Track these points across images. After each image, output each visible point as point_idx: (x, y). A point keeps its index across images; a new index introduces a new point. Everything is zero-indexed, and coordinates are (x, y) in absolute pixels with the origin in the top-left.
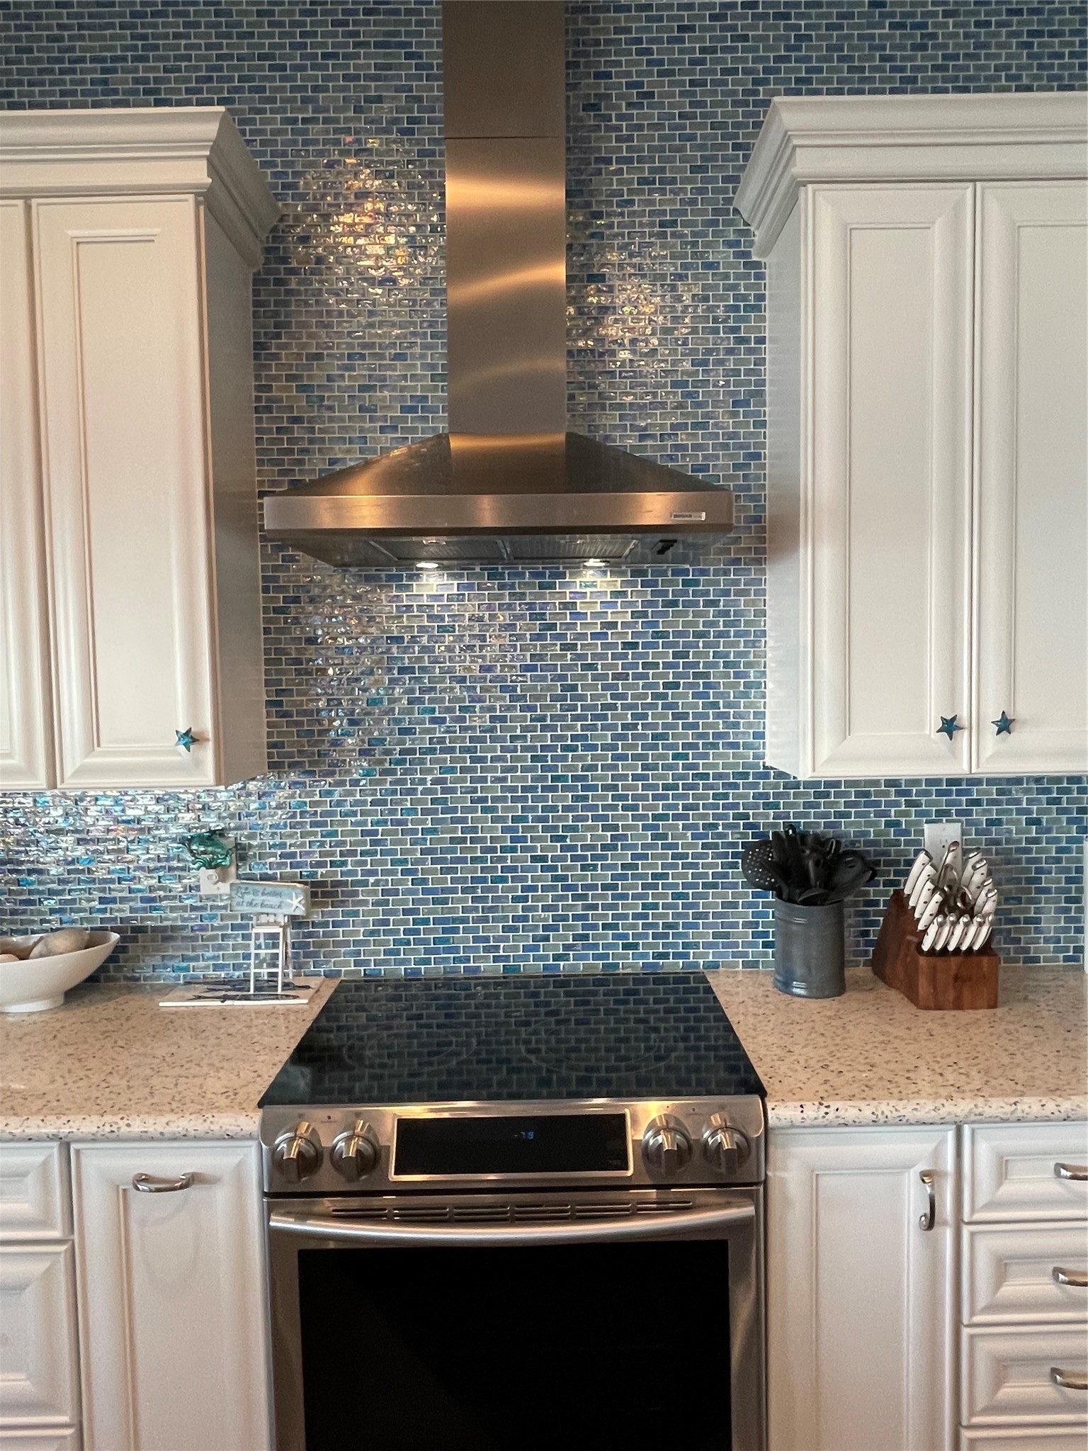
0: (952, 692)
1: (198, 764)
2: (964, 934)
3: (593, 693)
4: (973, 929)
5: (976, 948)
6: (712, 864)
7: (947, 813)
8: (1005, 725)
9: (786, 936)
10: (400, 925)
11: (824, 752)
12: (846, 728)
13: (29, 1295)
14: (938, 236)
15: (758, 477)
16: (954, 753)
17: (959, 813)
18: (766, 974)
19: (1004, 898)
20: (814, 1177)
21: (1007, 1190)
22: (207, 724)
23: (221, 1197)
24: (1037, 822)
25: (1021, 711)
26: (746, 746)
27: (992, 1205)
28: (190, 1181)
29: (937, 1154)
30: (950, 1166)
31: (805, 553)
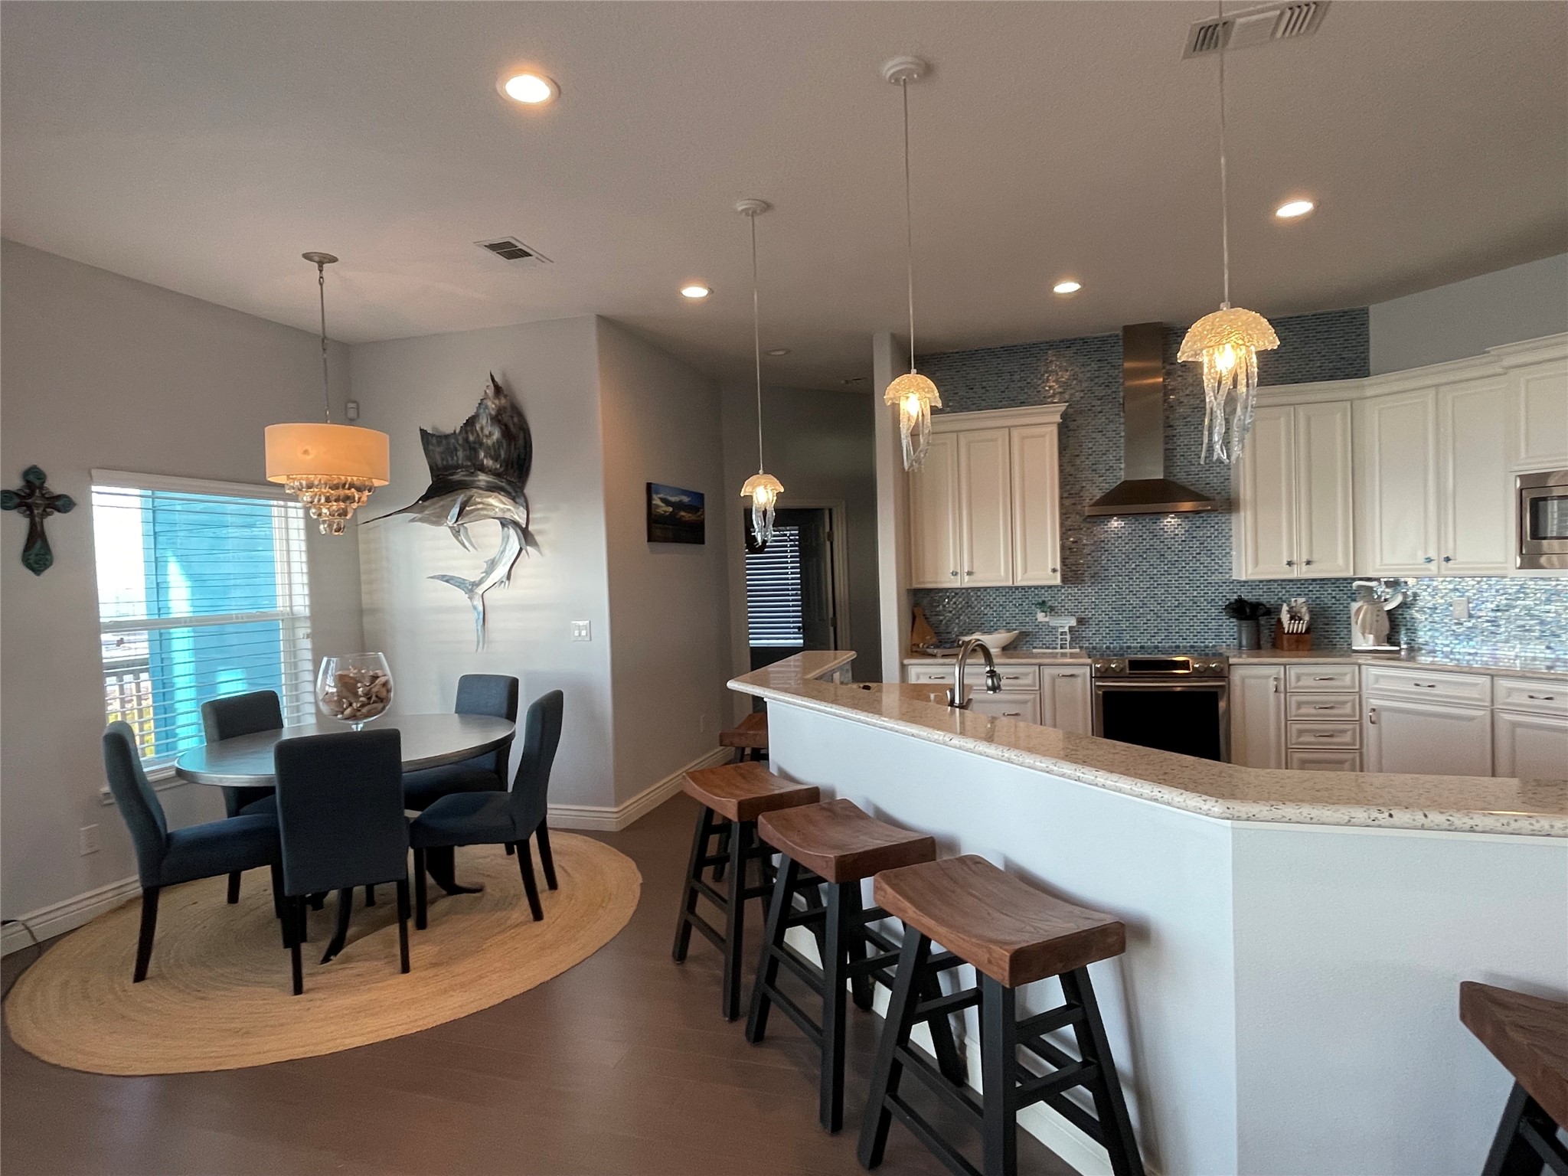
0: (1291, 554)
1: (1056, 578)
2: (1298, 627)
3: (1170, 556)
4: (1300, 626)
5: (1303, 631)
6: (1214, 612)
7: (1300, 595)
8: (1308, 563)
9: (1240, 632)
10: (1104, 631)
11: (1249, 572)
12: (1256, 563)
13: (1030, 705)
14: (1282, 420)
15: (1228, 486)
16: (1293, 571)
17: (1305, 594)
18: (1234, 649)
19: (1311, 618)
20: (1243, 679)
21: (1300, 684)
22: (1058, 567)
23: (1079, 680)
24: (1335, 597)
25: (1315, 557)
26: (1226, 573)
27: (1295, 688)
28: (1072, 676)
29: (1278, 673)
30: (1282, 676)
31: (1242, 514)
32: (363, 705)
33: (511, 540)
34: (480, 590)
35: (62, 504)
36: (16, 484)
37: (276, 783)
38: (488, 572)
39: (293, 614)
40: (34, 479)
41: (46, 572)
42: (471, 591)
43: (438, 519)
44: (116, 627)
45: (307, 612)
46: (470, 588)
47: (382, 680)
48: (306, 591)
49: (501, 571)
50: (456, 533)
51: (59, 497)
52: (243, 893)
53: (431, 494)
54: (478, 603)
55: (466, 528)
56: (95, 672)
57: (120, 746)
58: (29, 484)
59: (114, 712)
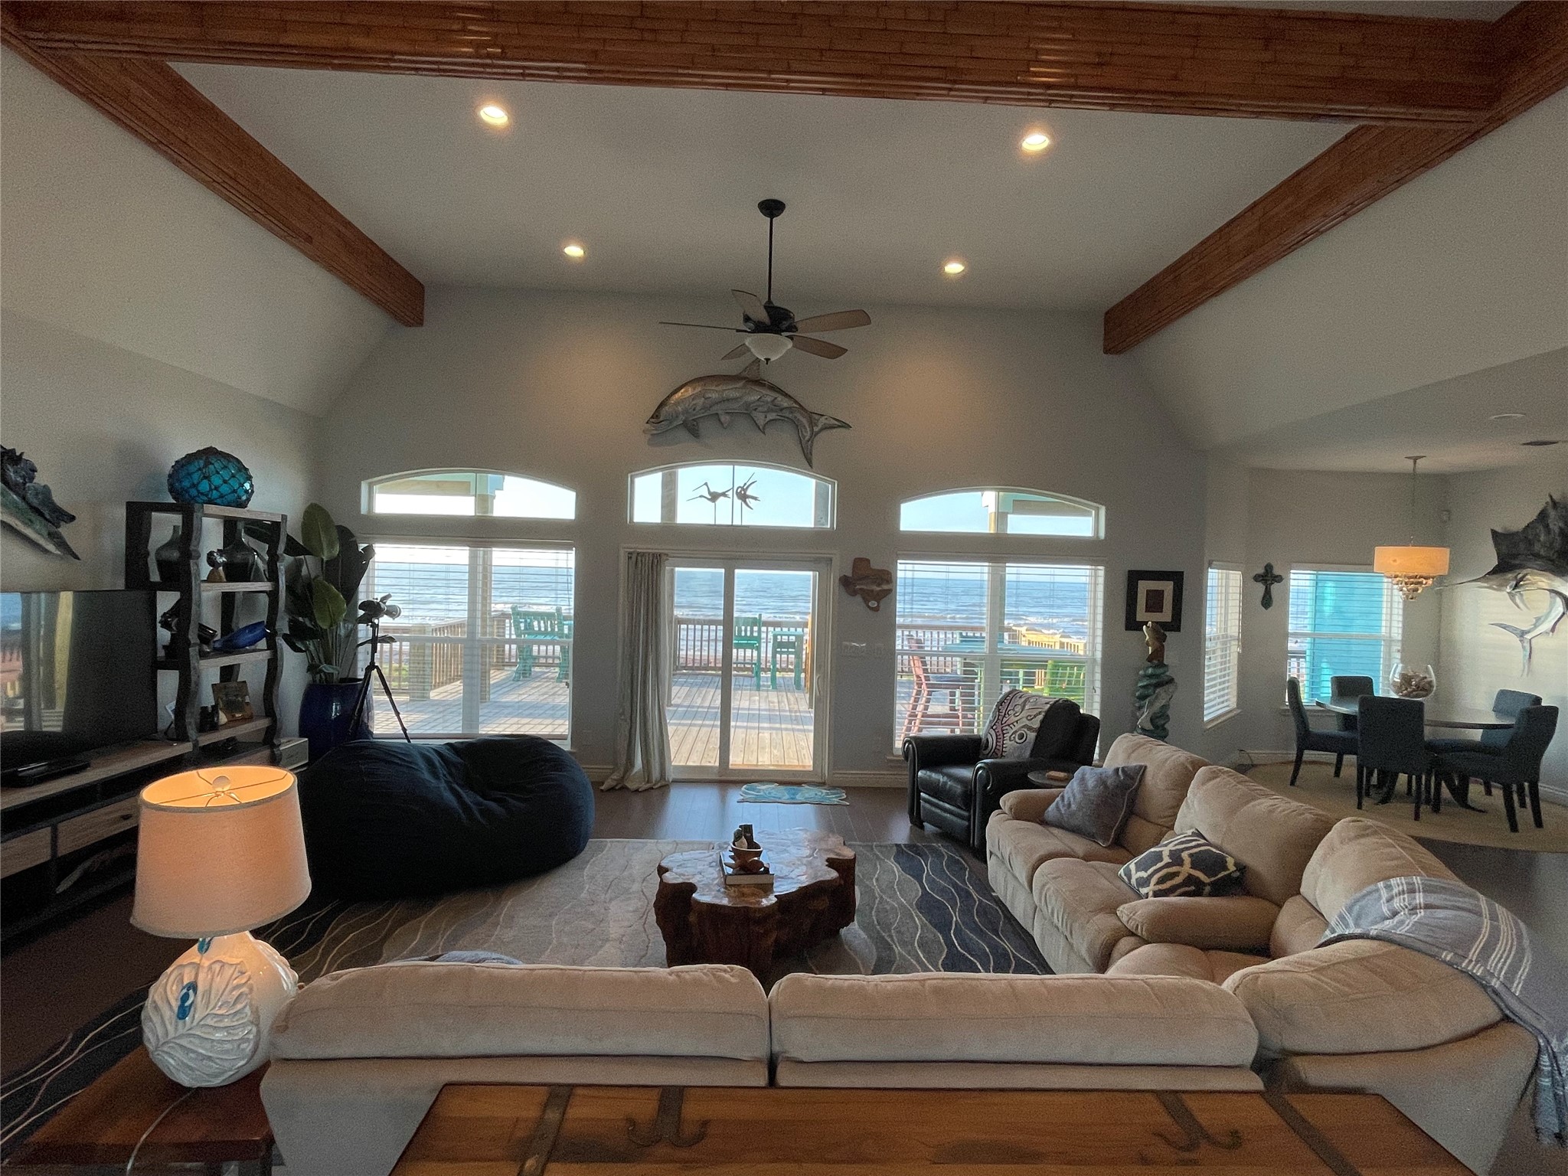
32: (1414, 690)
33: (1557, 605)
34: (1528, 636)
35: (1278, 579)
36: (1261, 571)
37: (1358, 715)
38: (1536, 626)
39: (1390, 637)
40: (1269, 568)
41: (1270, 609)
42: (1522, 636)
43: (1501, 587)
44: (1295, 635)
45: (1400, 638)
46: (1522, 634)
47: (1429, 679)
48: (1401, 625)
49: (1547, 626)
50: (1512, 596)
51: (1277, 576)
52: (1342, 774)
53: (1495, 571)
54: (1527, 645)
55: (1522, 595)
56: (1286, 655)
57: (1294, 686)
58: (1266, 570)
59: (1292, 673)
